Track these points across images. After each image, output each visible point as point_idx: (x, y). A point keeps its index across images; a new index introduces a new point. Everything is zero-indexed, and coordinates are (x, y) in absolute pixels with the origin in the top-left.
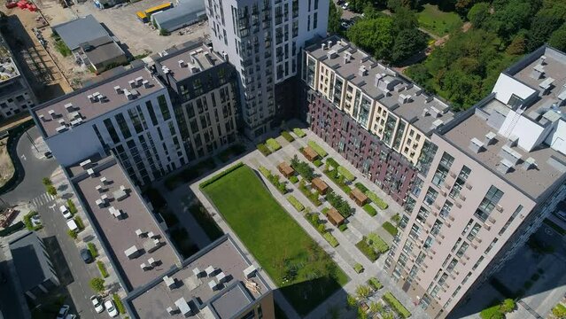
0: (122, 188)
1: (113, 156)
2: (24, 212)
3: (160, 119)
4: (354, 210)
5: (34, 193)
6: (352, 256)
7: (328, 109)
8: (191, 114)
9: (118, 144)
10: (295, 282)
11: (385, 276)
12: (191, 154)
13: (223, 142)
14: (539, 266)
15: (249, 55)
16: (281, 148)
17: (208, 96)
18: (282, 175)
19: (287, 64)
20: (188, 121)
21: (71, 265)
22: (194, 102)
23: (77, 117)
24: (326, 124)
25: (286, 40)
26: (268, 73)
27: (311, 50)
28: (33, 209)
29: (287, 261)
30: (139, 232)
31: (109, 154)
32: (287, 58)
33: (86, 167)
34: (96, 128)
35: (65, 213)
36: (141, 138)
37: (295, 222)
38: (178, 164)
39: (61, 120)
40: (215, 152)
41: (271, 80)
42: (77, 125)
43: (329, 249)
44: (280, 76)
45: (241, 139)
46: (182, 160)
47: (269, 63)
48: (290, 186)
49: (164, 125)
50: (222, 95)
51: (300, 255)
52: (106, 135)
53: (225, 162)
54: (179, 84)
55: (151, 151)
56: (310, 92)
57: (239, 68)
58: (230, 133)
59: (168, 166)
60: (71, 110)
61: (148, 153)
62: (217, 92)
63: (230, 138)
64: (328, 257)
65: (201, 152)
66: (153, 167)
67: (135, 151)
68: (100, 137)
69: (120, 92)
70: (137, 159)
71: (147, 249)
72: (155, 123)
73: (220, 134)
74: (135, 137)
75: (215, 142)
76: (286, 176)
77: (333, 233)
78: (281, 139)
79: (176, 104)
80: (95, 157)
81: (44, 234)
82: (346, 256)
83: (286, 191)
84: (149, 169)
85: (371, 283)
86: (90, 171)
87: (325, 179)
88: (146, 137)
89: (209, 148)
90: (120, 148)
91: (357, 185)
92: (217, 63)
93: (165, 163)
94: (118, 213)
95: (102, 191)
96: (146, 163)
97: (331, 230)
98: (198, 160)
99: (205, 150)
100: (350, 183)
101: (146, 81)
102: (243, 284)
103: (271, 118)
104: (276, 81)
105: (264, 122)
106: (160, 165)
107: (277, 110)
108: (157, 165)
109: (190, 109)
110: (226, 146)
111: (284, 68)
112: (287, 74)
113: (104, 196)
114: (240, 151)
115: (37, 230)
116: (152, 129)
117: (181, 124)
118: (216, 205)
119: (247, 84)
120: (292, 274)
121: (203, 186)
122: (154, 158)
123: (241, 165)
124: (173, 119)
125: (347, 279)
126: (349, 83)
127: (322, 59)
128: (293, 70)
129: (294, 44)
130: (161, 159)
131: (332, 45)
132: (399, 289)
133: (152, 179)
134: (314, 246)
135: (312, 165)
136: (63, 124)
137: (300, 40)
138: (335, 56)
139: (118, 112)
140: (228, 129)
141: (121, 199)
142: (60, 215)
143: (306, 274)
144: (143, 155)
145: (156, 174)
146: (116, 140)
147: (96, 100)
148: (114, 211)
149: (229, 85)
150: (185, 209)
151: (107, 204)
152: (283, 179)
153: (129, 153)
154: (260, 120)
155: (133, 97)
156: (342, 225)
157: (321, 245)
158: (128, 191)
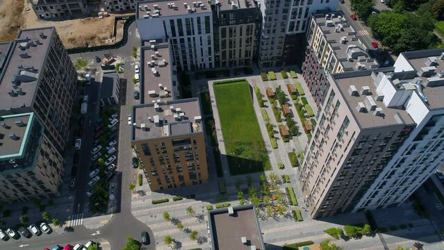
0: (164, 60)
1: (168, 43)
2: (118, 61)
3: (203, 31)
4: (301, 134)
5: (127, 54)
6: (282, 158)
7: (315, 62)
8: (224, 35)
9: (175, 38)
10: (239, 156)
11: (296, 178)
12: (217, 63)
13: (241, 63)
14: (412, 222)
15: (272, 7)
16: (276, 79)
17: (238, 27)
18: (266, 96)
19: (298, 22)
20: (221, 39)
21: (127, 96)
22: (227, 28)
23: (157, 13)
24: (311, 73)
25: (302, 4)
26: (283, 24)
27: (316, 17)
28: (123, 62)
29: (240, 144)
30: (160, 85)
31: (167, 41)
32: (299, 17)
33: (152, 43)
34: (164, 23)
35: (137, 69)
36: (189, 39)
37: (258, 124)
38: (207, 66)
39: (148, 12)
40: (234, 67)
41: (284, 30)
42: (155, 17)
43: (269, 148)
44: (291, 29)
45: (253, 65)
46: (211, 64)
47: (285, 18)
48: (268, 104)
49: (205, 37)
50: (248, 30)
51: (250, 144)
52: (169, 30)
53: (236, 75)
54: (221, 12)
55: (193, 50)
56: (308, 47)
57: (264, 15)
58: (247, 58)
59: (201, 64)
60: (156, 8)
61: (191, 51)
62: (245, 26)
63: (247, 62)
64: (266, 152)
65: (224, 63)
66: (192, 61)
67: (183, 46)
68: (165, 29)
69: (186, 6)
70: (183, 52)
71: (160, 95)
72: (200, 33)
73: (240, 56)
74: (185, 37)
75: (235, 61)
76: (268, 96)
77: (278, 141)
78: (279, 75)
79: (216, 26)
80: (159, 41)
81: (122, 76)
82: (277, 156)
83: (262, 105)
84: (189, 62)
85: (283, 177)
86: (153, 46)
87: (294, 109)
88: (192, 40)
89: (231, 63)
90: (175, 41)
91: (312, 120)
92: (250, 7)
93: (199, 62)
94: (155, 72)
95: (153, 58)
96: (188, 57)
97: (277, 138)
98: (221, 68)
99: (227, 64)
100: (308, 117)
101: (202, 5)
102: (191, 124)
103: (278, 58)
104: (288, 32)
105: (273, 58)
106: (196, 62)
107: (284, 54)
108: (194, 61)
109: (224, 31)
110: (242, 66)
111: (296, 25)
112: (297, 30)
113: (153, 61)
114: (249, 72)
115: (119, 73)
116: (197, 36)
117: (216, 40)
118: (217, 97)
119: (265, 27)
120: (239, 152)
121: (215, 84)
122: (194, 56)
123: (244, 80)
124: (211, 34)
125: (270, 168)
126: (329, 45)
127: (320, 25)
128: (303, 29)
129: (307, 9)
130: (198, 58)
131: (334, 17)
132: (300, 189)
133: (189, 68)
134: (261, 143)
135: (289, 97)
136: (148, 14)
137: (313, 8)
138: (331, 25)
139: (179, 18)
140: (246, 55)
141: (161, 66)
142: (134, 69)
143: (247, 155)
144: (187, 51)
145: (192, 66)
146: (174, 35)
147: (171, 7)
148: (154, 70)
149: (254, 24)
150: (199, 93)
151: (153, 65)
152: (266, 98)
153: (179, 46)
154: (269, 57)
155: (191, 12)
156: (287, 138)
157: (266, 144)
158: (166, 64)
